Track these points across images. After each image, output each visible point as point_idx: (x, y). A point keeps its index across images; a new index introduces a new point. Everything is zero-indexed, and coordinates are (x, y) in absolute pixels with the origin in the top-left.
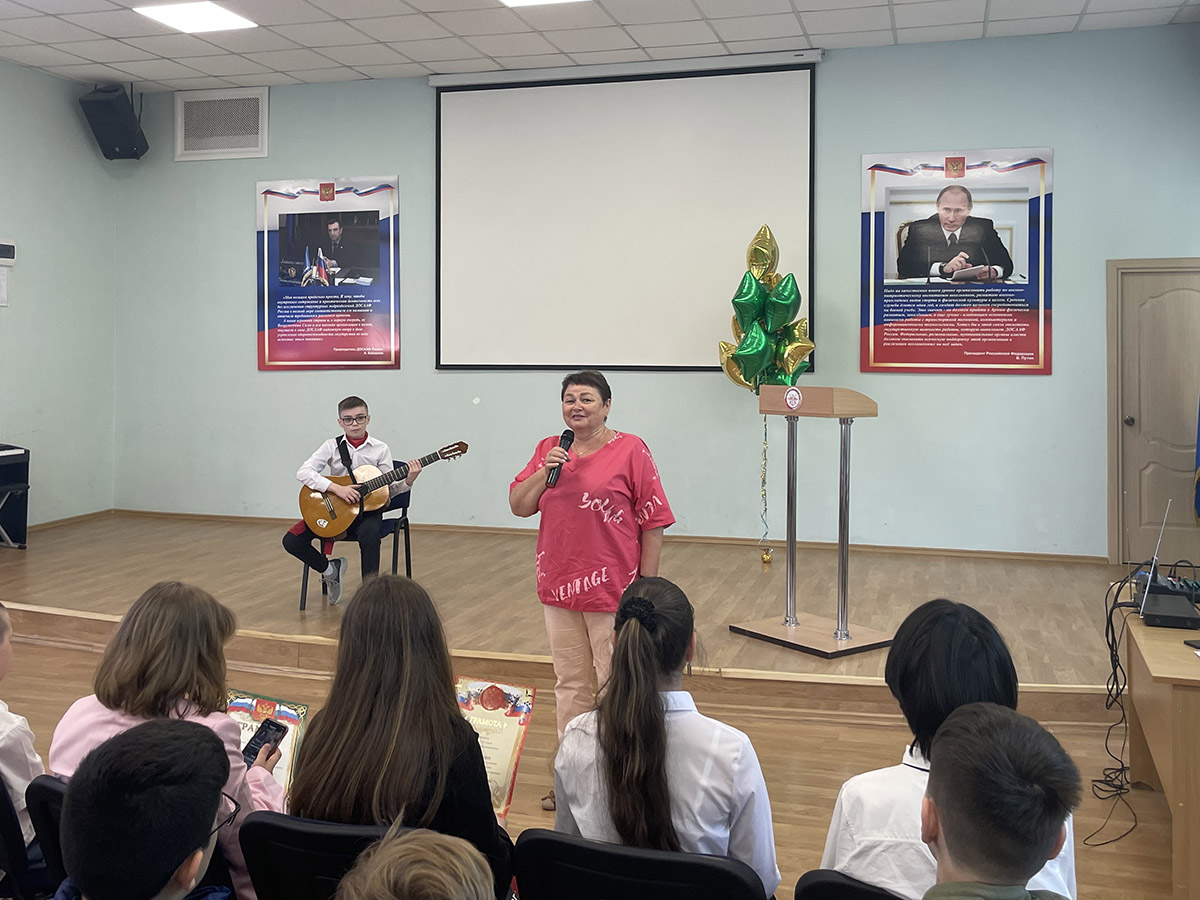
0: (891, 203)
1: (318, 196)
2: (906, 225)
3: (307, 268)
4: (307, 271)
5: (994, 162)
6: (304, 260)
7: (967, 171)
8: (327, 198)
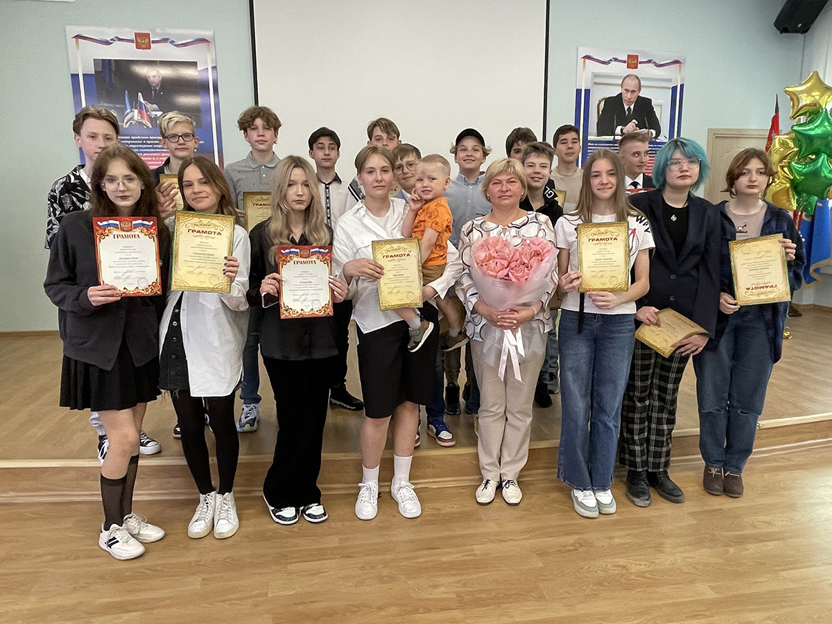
0: (595, 83)
1: (135, 44)
2: (603, 99)
3: (129, 111)
4: (128, 114)
5: (654, 60)
6: (124, 103)
7: (639, 65)
8: (143, 46)
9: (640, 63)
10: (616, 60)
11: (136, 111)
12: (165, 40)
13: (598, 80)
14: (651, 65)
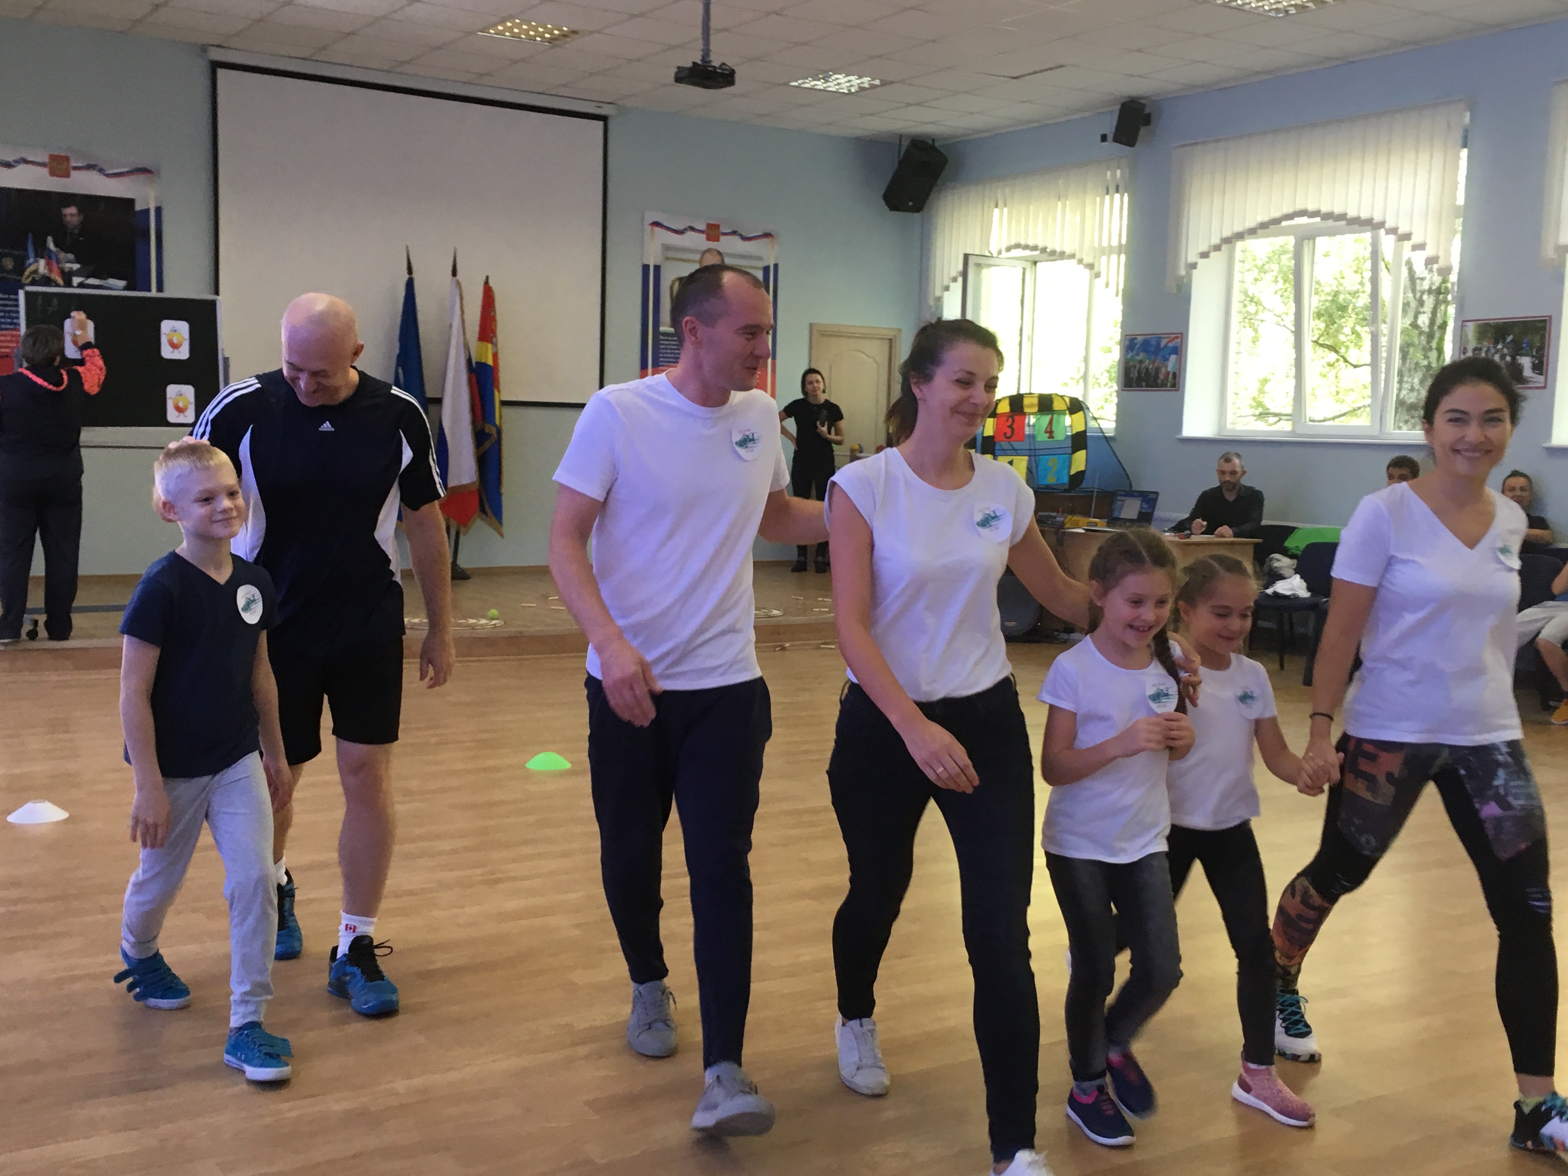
0: (667, 259)
1: (47, 169)
2: (677, 279)
3: (31, 260)
4: (30, 265)
5: (740, 231)
6: (26, 249)
7: (721, 237)
8: (60, 173)
9: (723, 234)
10: (692, 229)
11: (42, 263)
12: (90, 167)
13: (671, 254)
14: (736, 239)
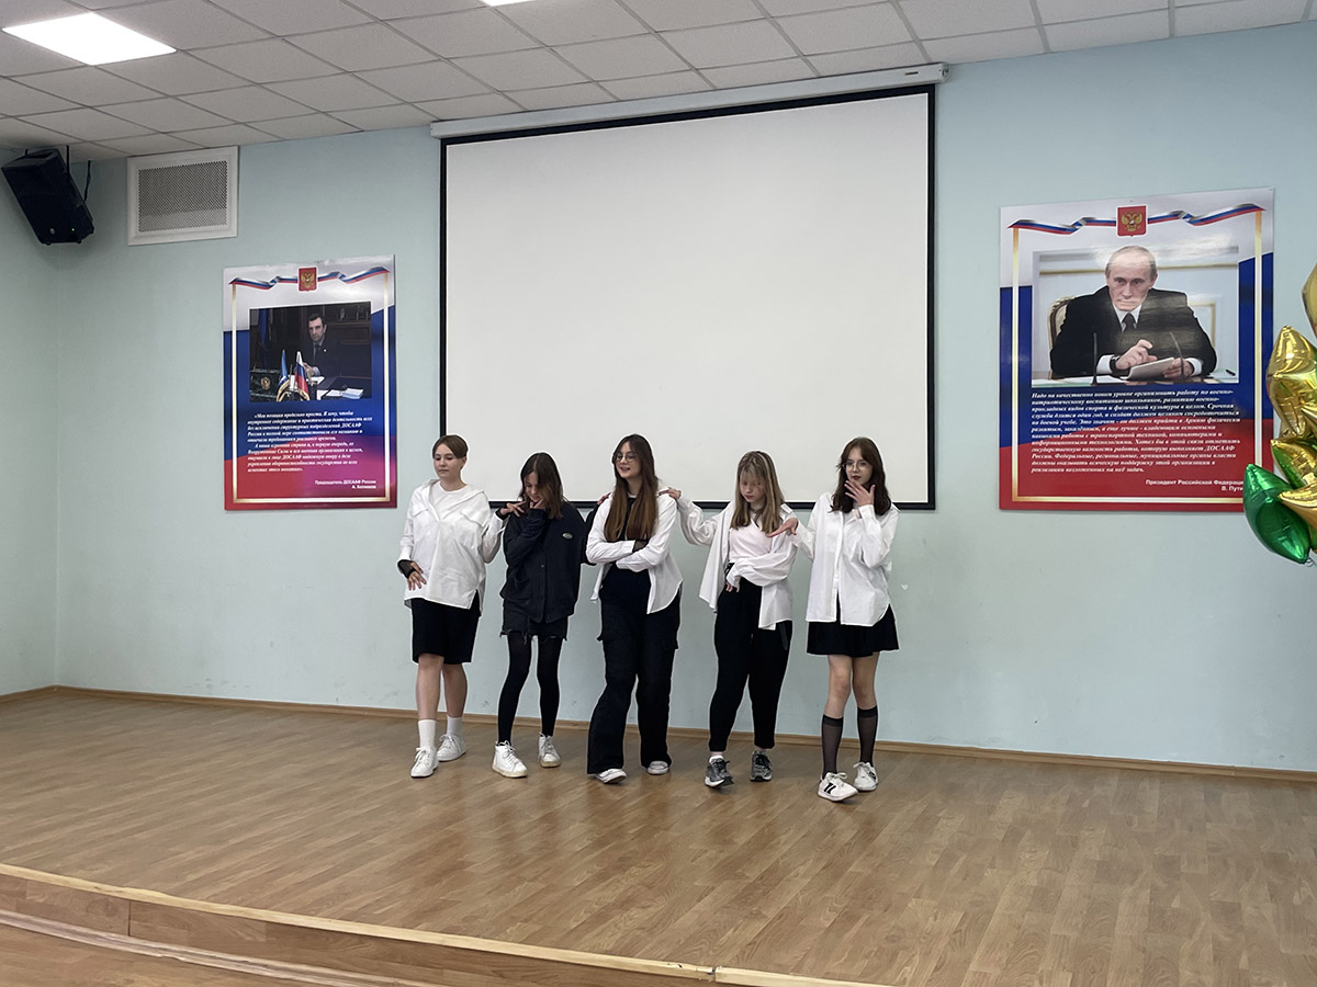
0: (1043, 274)
2: (1062, 304)
4: (283, 382)
5: (1187, 211)
7: (1147, 225)
8: (308, 287)
9: (1152, 221)
10: (1089, 221)
11: (293, 378)
12: (333, 276)
13: (1048, 267)
14: (1181, 222)
